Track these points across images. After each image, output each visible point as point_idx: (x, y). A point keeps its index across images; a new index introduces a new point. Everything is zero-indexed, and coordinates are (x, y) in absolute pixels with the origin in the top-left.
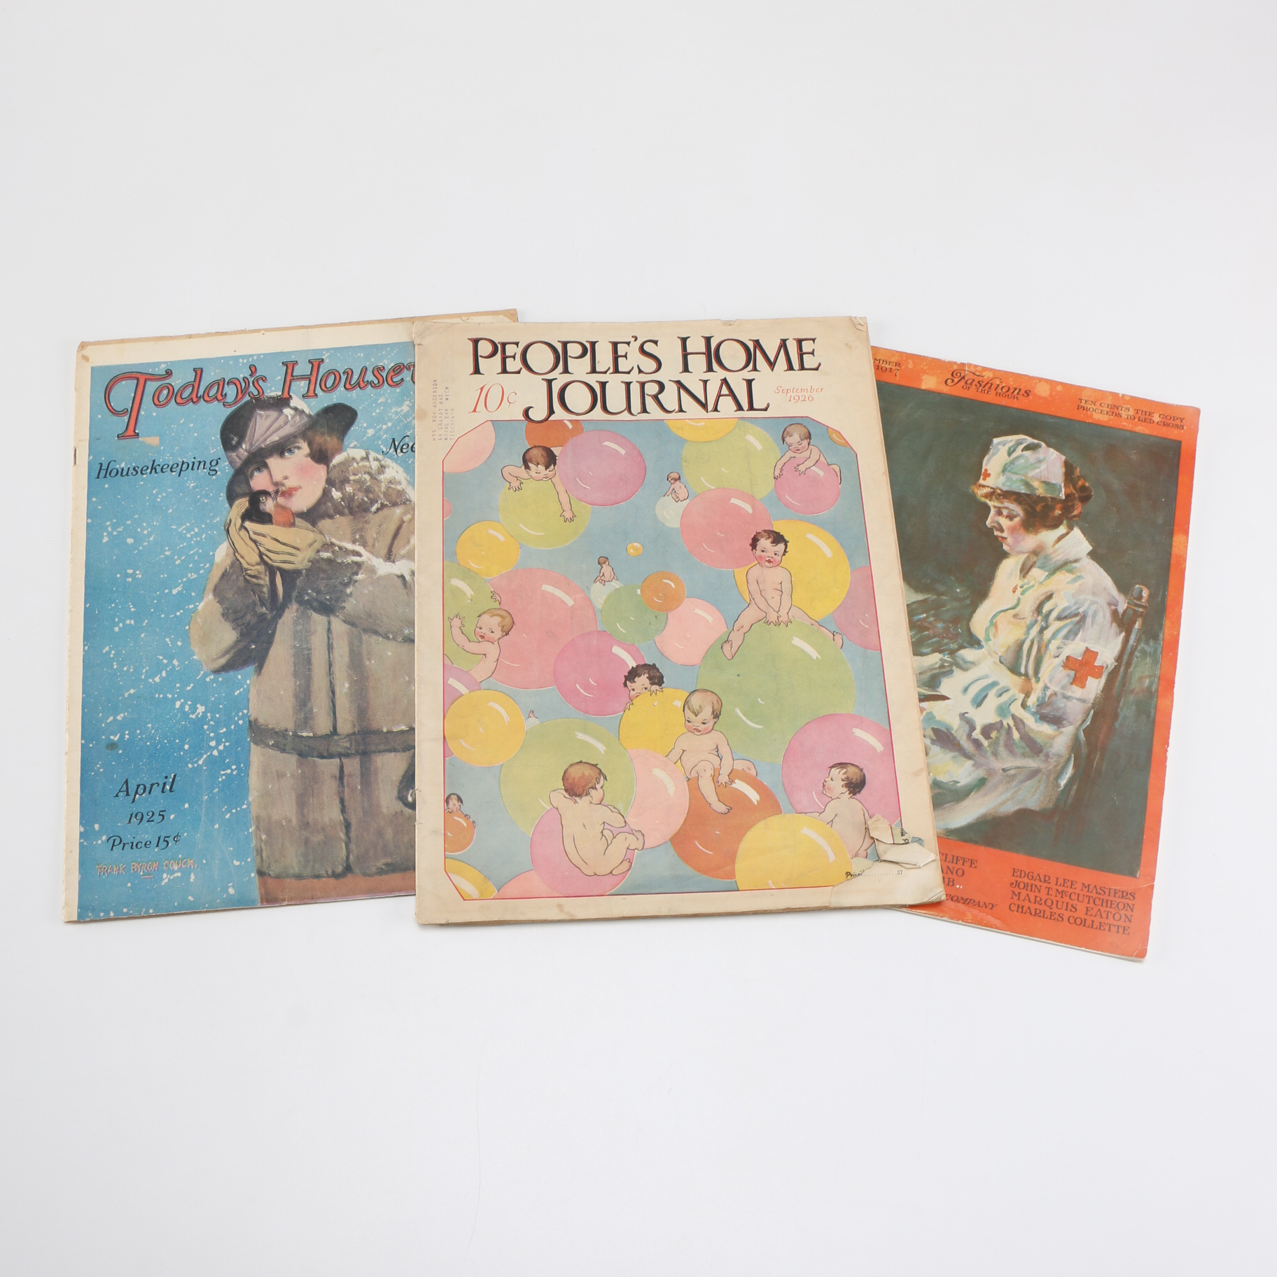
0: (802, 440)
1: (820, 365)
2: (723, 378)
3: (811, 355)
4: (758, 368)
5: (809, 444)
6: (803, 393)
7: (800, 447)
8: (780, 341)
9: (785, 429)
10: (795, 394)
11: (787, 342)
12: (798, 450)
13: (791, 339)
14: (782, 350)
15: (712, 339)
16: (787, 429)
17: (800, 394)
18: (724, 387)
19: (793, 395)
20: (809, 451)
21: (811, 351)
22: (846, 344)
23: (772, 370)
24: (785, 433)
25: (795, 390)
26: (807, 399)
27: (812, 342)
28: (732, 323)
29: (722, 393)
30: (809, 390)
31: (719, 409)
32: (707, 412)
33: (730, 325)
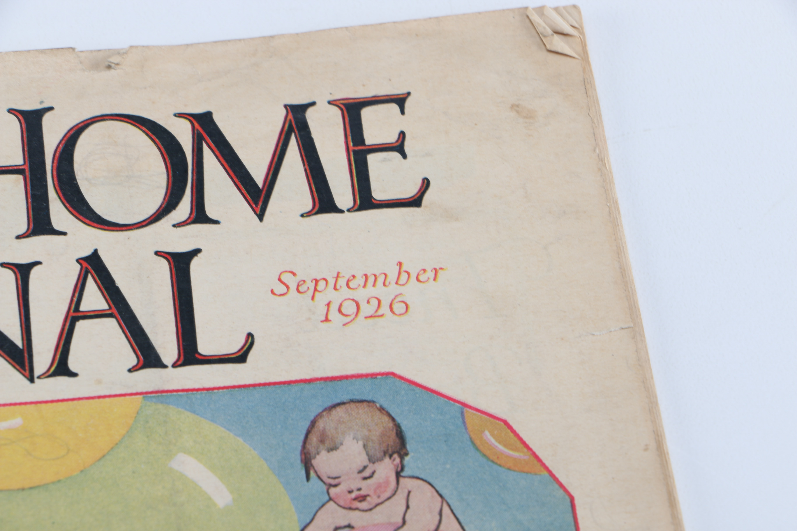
0: (372, 460)
1: (426, 184)
2: (87, 252)
3: (396, 155)
4: (210, 211)
5: (398, 475)
6: (370, 291)
7: (367, 487)
8: (284, 112)
9: (313, 423)
10: (345, 293)
11: (310, 115)
12: (362, 498)
13: (322, 105)
14: (293, 143)
15: (47, 120)
16: (321, 424)
17: (361, 295)
18: (91, 286)
19: (336, 298)
20: (400, 499)
21: (392, 138)
22: (515, 107)
23: (261, 217)
24: (314, 439)
25: (342, 282)
26: (385, 309)
27: (394, 108)
28: (115, 59)
29: (83, 307)
30: (392, 277)
31: (72, 364)
32: (32, 380)
33: (109, 67)
